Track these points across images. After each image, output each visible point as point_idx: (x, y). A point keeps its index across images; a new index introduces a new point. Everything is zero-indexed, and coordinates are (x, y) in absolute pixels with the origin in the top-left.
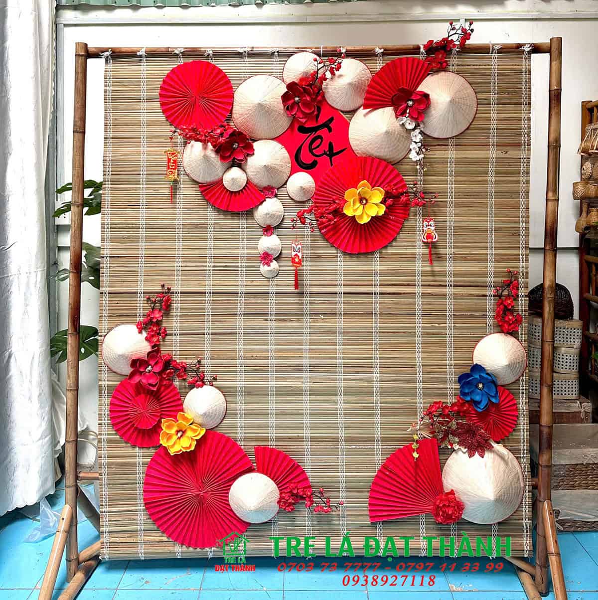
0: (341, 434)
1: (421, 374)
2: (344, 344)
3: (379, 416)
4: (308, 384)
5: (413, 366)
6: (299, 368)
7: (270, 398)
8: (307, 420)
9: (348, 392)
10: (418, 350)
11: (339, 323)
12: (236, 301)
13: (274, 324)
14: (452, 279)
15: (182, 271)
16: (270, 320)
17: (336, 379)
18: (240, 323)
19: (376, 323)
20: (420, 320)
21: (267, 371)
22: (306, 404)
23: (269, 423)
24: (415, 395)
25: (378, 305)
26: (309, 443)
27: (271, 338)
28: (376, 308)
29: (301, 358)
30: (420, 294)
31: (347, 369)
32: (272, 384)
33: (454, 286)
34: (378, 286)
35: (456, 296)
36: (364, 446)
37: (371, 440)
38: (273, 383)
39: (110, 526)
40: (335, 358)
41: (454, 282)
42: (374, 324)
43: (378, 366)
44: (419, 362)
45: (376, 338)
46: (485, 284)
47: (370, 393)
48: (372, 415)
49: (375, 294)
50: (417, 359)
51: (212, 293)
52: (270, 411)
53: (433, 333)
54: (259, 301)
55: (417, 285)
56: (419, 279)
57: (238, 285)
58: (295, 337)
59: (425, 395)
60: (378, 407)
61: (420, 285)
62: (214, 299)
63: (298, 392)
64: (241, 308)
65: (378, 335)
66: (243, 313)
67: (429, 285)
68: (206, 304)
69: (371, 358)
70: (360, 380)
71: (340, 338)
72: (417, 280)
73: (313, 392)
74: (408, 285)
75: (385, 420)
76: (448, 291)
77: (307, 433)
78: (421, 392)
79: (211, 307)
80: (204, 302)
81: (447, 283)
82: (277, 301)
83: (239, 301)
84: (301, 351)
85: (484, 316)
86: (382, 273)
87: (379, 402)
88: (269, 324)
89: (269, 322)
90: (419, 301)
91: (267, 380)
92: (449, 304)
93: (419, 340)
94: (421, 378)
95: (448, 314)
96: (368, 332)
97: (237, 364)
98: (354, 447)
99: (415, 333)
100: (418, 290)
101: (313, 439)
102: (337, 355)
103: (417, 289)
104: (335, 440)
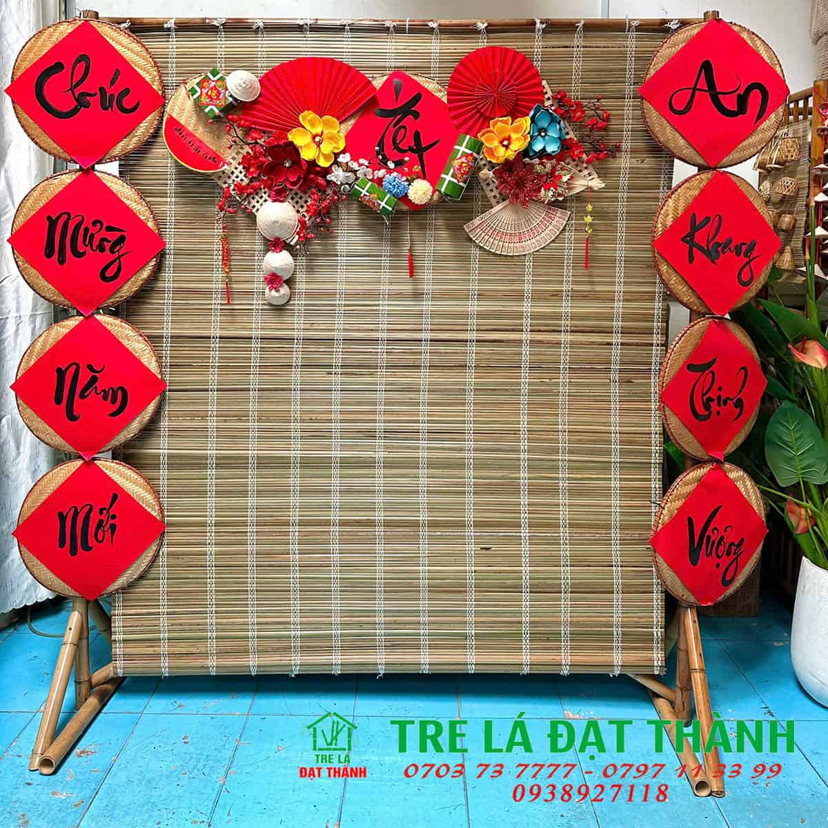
0: (423, 517)
1: (526, 441)
2: (429, 404)
3: (472, 494)
4: (382, 454)
5: (517, 432)
6: (371, 434)
7: (333, 471)
8: (379, 499)
9: (431, 464)
10: (522, 412)
11: (424, 378)
12: (292, 349)
13: (339, 378)
14: (568, 323)
15: (221, 309)
16: (335, 374)
17: (418, 448)
18: (296, 376)
19: (470, 378)
20: (527, 375)
21: (331, 437)
22: (379, 479)
23: (331, 502)
24: (517, 468)
25: (473, 355)
26: (382, 529)
27: (337, 396)
28: (471, 359)
29: (375, 421)
30: (528, 341)
31: (433, 436)
32: (336, 454)
33: (571, 332)
34: (474, 332)
35: (573, 345)
36: (452, 532)
37: (462, 525)
38: (337, 452)
39: (125, 633)
40: (418, 422)
41: (571, 327)
42: (467, 380)
43: (471, 432)
44: (523, 426)
45: (470, 397)
46: (610, 330)
47: (461, 465)
48: (464, 493)
49: (471, 341)
50: (522, 423)
51: (261, 339)
52: (332, 487)
53: (543, 391)
54: (321, 350)
55: (525, 330)
56: (527, 322)
57: (294, 329)
58: (367, 395)
59: (531, 468)
60: (471, 484)
61: (528, 330)
62: (262, 346)
63: (369, 464)
64: (297, 358)
65: (472, 393)
66: (300, 364)
67: (540, 331)
68: (253, 353)
69: (463, 422)
70: (450, 449)
71: (424, 397)
72: (525, 324)
73: (388, 464)
74: (513, 330)
75: (479, 499)
76: (563, 337)
77: (379, 516)
78: (526, 464)
79: (258, 356)
80: (249, 349)
81: (563, 329)
82: (344, 350)
83: (295, 349)
84: (374, 412)
85: (608, 370)
86: (480, 315)
87: (472, 477)
88: (333, 378)
89: (333, 375)
90: (525, 350)
91: (329, 448)
92: (564, 355)
93: (524, 399)
94: (526, 447)
95: (562, 366)
96: (460, 389)
97: (291, 429)
98: (439, 533)
99: (520, 390)
100: (526, 336)
101: (387, 524)
102: (420, 418)
103: (524, 336)
104: (416, 524)
